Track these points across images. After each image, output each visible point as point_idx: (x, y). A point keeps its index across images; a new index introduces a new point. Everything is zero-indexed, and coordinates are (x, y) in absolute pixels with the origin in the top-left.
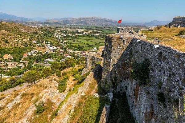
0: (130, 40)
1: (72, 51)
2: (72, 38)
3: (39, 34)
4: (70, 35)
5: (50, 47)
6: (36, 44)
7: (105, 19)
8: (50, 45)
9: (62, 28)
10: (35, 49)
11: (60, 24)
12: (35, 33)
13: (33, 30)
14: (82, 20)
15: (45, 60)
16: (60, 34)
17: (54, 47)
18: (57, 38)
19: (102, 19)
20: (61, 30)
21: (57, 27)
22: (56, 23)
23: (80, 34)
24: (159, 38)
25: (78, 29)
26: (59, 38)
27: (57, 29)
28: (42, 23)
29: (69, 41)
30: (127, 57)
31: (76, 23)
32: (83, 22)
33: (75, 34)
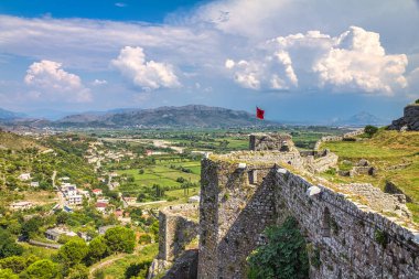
0: (267, 171)
1: (133, 202)
2: (135, 164)
3: (42, 155)
4: (131, 154)
5: (70, 193)
6: (28, 182)
7: (229, 111)
8: (68, 185)
9: (109, 136)
10: (23, 198)
11: (103, 125)
12: (29, 151)
13: (26, 144)
14: (165, 116)
15: (49, 231)
16: (101, 152)
17: (81, 191)
18: (91, 166)
19: (220, 112)
20: (105, 143)
21: (94, 135)
22: (94, 124)
23: (159, 153)
24: (371, 160)
25: (155, 138)
26: (99, 164)
27: (96, 140)
28: (53, 124)
29: (128, 172)
30: (263, 221)
31: (149, 123)
32: (168, 119)
33: (144, 153)
